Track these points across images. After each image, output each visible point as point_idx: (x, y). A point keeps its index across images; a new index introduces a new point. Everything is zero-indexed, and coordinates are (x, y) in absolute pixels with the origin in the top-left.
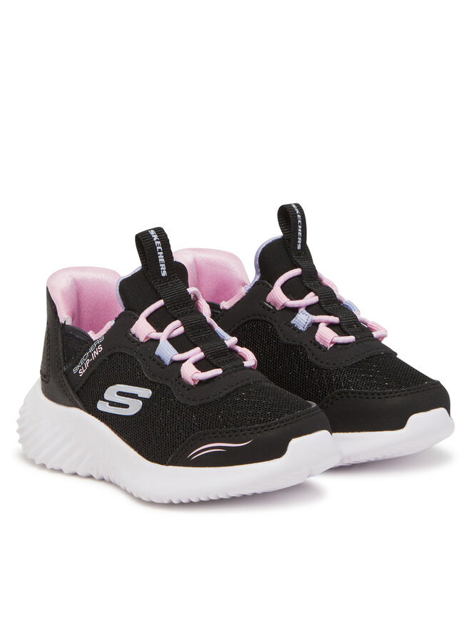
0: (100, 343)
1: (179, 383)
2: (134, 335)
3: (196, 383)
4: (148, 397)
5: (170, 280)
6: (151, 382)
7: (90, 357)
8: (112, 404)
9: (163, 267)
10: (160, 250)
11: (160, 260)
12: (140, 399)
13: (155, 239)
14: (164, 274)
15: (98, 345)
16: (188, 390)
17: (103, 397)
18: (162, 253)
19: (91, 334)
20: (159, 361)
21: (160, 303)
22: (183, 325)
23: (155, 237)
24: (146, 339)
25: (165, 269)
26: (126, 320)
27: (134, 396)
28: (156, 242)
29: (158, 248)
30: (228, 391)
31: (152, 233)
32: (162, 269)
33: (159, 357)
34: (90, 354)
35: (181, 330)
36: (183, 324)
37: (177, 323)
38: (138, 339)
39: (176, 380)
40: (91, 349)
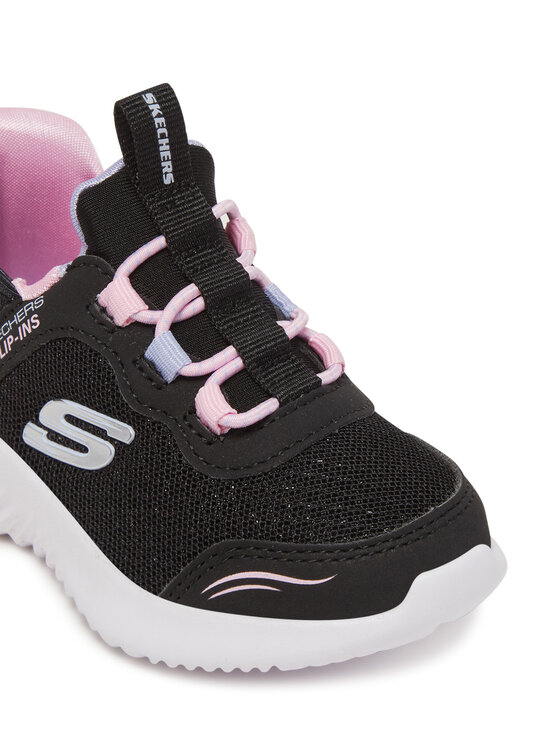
0: (36, 311)
1: (190, 426)
2: (104, 310)
3: (226, 431)
4: (128, 443)
5: (179, 192)
6: (133, 413)
7: (15, 333)
8: (54, 436)
9: (167, 167)
10: (163, 136)
11: (162, 155)
12: (112, 440)
13: (154, 114)
14: (169, 179)
15: (31, 313)
16: (210, 444)
17: (37, 417)
18: (167, 140)
19: (18, 283)
20: (152, 371)
21: (158, 243)
22: (202, 295)
23: (155, 109)
24: (127, 321)
25: (171, 170)
26: (90, 275)
27: (100, 432)
28: (157, 121)
29: (160, 131)
30: (290, 454)
31: (150, 99)
32: (164, 171)
33: (152, 364)
34: (15, 327)
35: (199, 304)
36: (202, 293)
37: (191, 290)
38: (112, 318)
39: (185, 418)
40: (18, 318)
